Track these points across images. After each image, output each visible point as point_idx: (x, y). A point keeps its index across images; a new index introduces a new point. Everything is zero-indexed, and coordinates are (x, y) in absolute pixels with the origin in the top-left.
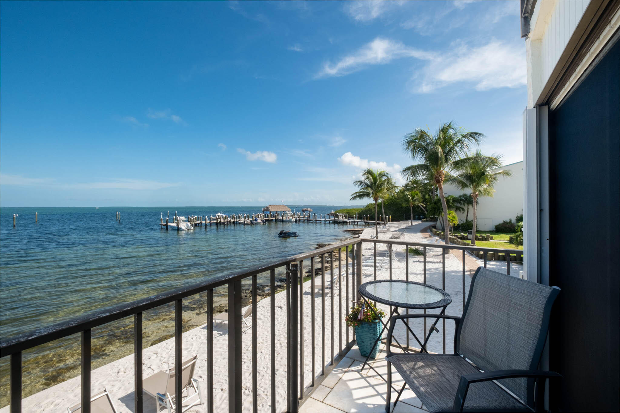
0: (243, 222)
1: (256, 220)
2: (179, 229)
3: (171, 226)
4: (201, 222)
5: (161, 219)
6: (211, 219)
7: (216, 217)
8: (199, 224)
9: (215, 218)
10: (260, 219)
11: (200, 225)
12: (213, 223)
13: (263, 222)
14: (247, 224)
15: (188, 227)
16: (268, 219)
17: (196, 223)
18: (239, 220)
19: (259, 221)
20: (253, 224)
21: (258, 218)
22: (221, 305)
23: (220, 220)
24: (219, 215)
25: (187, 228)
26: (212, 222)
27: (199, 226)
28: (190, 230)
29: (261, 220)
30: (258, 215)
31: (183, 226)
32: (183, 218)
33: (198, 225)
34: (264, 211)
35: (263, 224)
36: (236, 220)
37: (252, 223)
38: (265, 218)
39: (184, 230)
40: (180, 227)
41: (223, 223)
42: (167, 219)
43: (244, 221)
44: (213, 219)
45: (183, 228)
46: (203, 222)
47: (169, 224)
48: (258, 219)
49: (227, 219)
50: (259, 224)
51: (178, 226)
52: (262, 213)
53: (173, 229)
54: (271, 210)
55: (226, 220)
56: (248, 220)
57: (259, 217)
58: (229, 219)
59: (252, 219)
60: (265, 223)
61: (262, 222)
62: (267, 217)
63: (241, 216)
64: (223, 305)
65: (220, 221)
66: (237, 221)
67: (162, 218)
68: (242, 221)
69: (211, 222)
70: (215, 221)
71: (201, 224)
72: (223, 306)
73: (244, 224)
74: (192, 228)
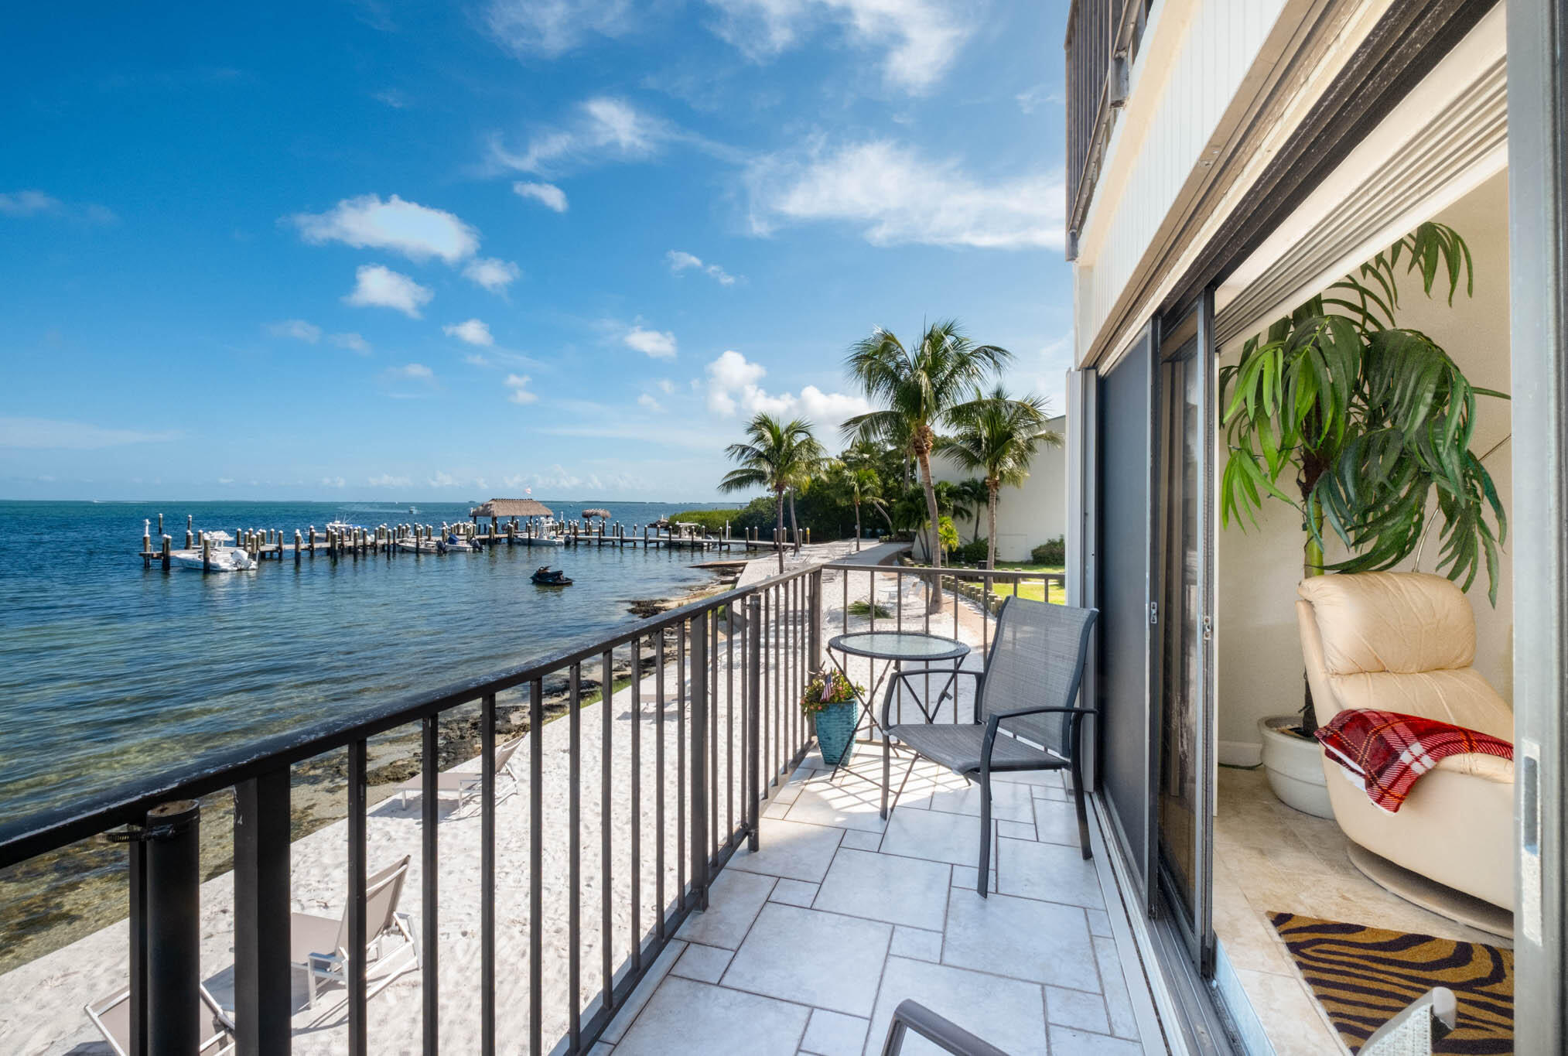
0: (414, 546)
1: (452, 541)
2: (208, 569)
3: (180, 560)
4: (279, 548)
5: (145, 538)
6: (311, 539)
7: (328, 532)
8: (271, 552)
9: (324, 535)
10: (465, 537)
11: (276, 555)
12: (320, 549)
13: (475, 546)
14: (427, 552)
15: (238, 562)
16: (487, 536)
17: (263, 549)
18: (402, 542)
19: (462, 543)
20: (445, 552)
21: (458, 534)
22: (395, 762)
23: (342, 541)
24: (337, 526)
25: (235, 565)
26: (316, 545)
27: (271, 558)
28: (247, 569)
29: (469, 541)
30: (458, 526)
31: (222, 558)
32: (222, 535)
33: (268, 556)
34: (475, 517)
35: (474, 552)
36: (392, 542)
37: (441, 550)
38: (479, 534)
39: (225, 571)
40: (211, 561)
41: (353, 551)
42: (167, 540)
43: (418, 544)
44: (319, 539)
45: (224, 565)
46: (289, 547)
47: (173, 553)
48: (458, 537)
49: (364, 537)
50: (462, 550)
51: (206, 559)
52: (467, 521)
53: (188, 568)
54: (496, 515)
55: (360, 541)
56: (429, 540)
57: (461, 531)
58: (370, 539)
59: (440, 539)
60: (481, 549)
61: (469, 546)
62: (485, 533)
63: (407, 529)
64: (400, 763)
65: (342, 545)
66: (394, 544)
67: (147, 535)
68: (410, 542)
69: (312, 546)
70: (328, 545)
71: (280, 554)
72: (403, 765)
73: (417, 551)
74: (254, 564)
